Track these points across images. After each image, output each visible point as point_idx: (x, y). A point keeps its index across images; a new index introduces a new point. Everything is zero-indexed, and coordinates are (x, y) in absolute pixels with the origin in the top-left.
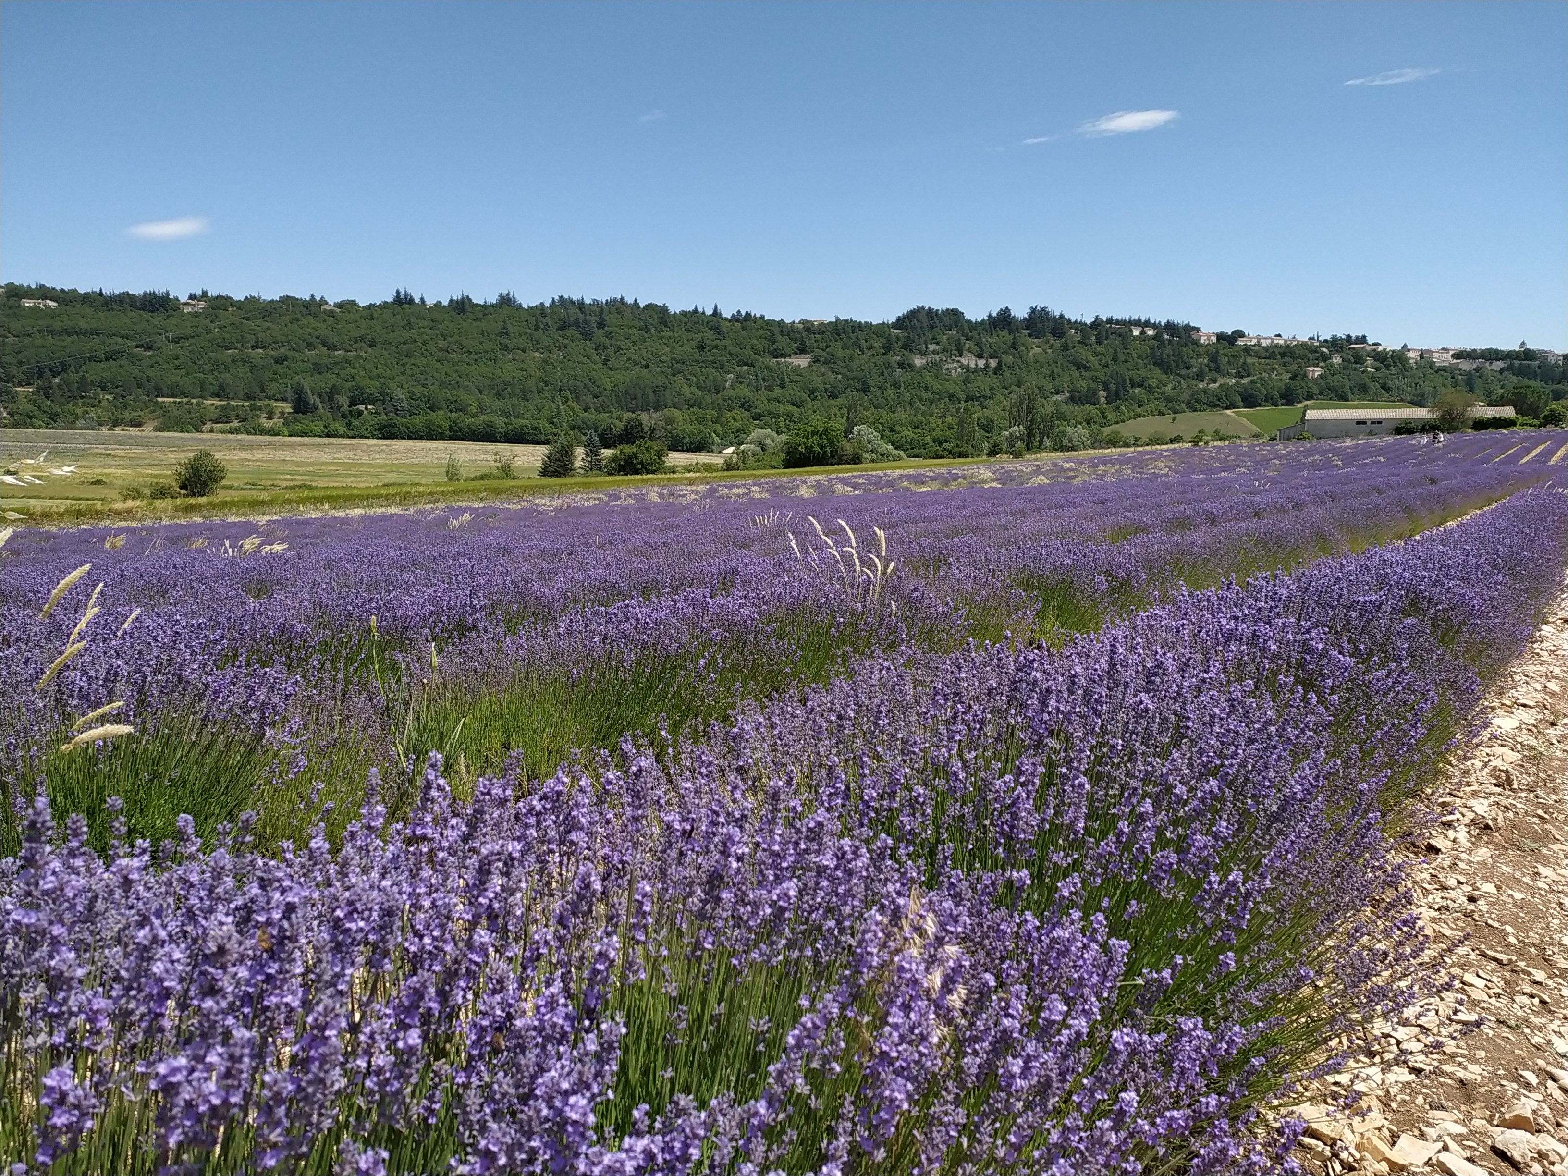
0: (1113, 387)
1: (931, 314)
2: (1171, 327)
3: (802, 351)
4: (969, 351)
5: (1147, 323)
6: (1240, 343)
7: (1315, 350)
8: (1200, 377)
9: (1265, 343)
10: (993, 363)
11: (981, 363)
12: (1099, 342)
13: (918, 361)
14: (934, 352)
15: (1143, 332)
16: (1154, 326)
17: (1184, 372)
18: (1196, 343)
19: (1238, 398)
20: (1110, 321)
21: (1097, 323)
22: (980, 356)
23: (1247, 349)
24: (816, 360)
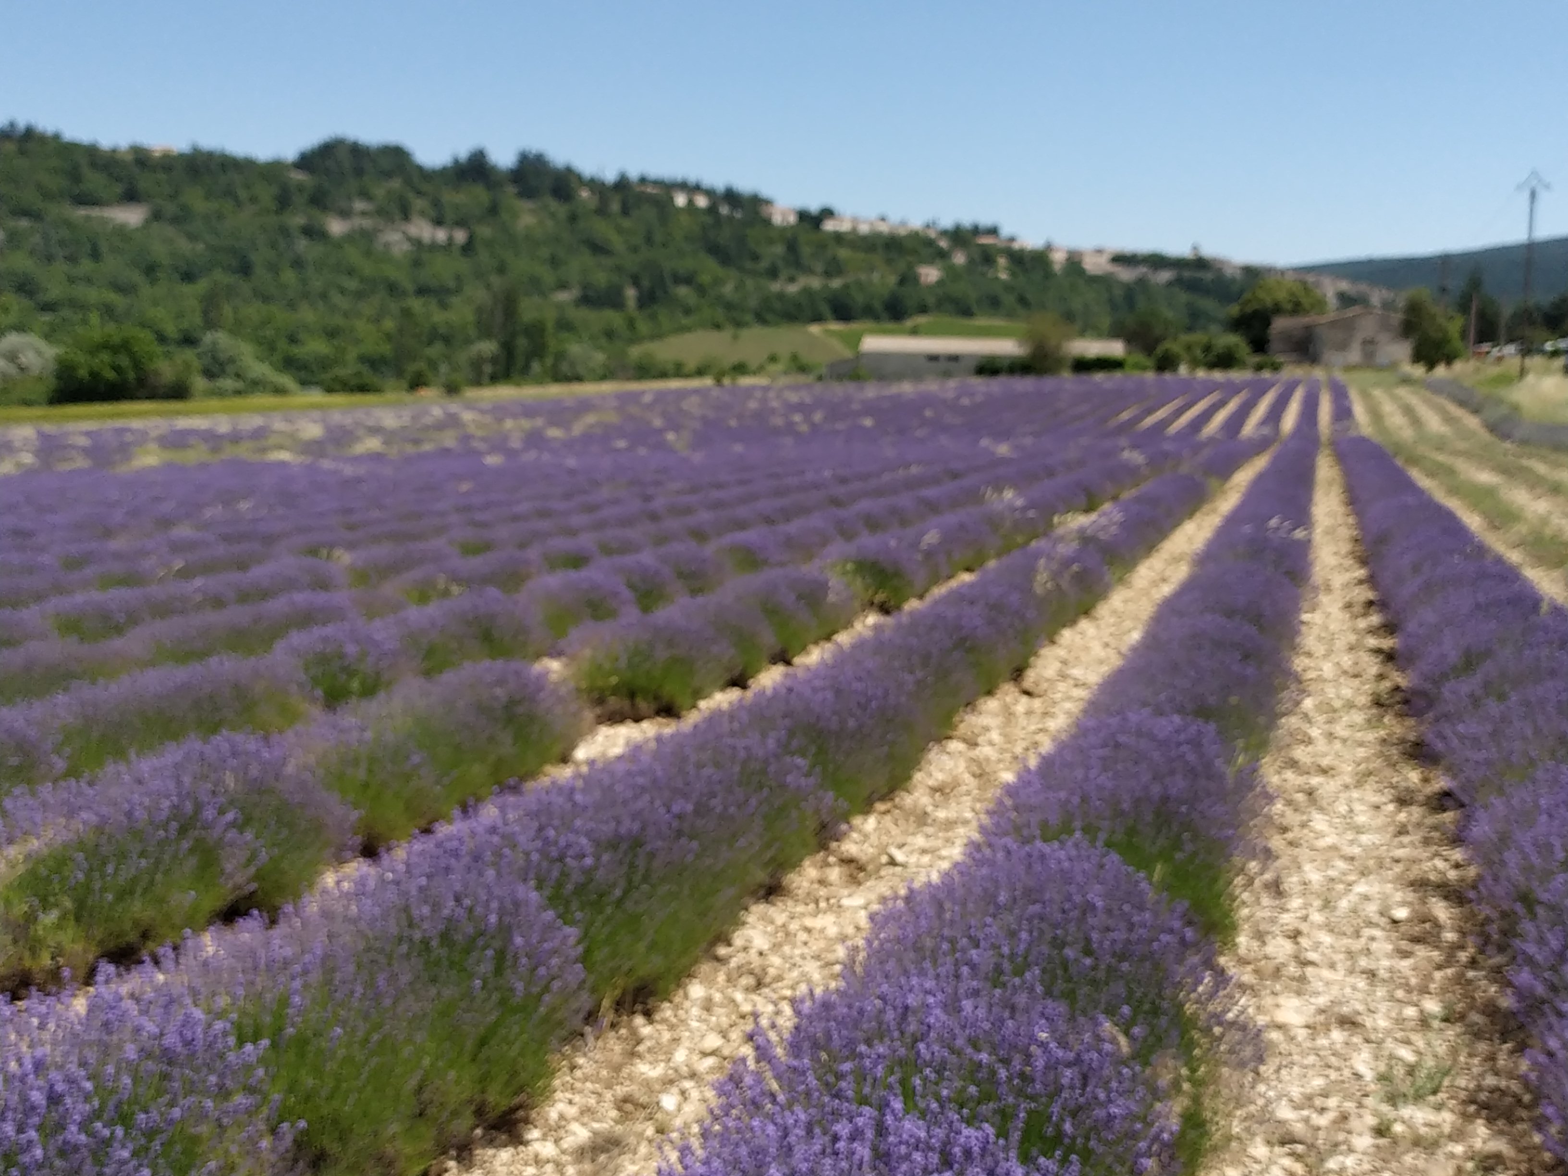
0: (646, 283)
1: (357, 151)
2: (731, 197)
3: (131, 197)
4: (422, 213)
5: (695, 189)
6: (829, 226)
7: (929, 243)
8: (773, 273)
9: (864, 229)
10: (460, 236)
11: (441, 235)
12: (625, 211)
13: (336, 227)
14: (364, 214)
15: (691, 202)
16: (710, 193)
17: (749, 265)
18: (767, 222)
19: (825, 309)
20: (643, 180)
21: (622, 185)
22: (438, 222)
23: (838, 238)
24: (156, 216)
